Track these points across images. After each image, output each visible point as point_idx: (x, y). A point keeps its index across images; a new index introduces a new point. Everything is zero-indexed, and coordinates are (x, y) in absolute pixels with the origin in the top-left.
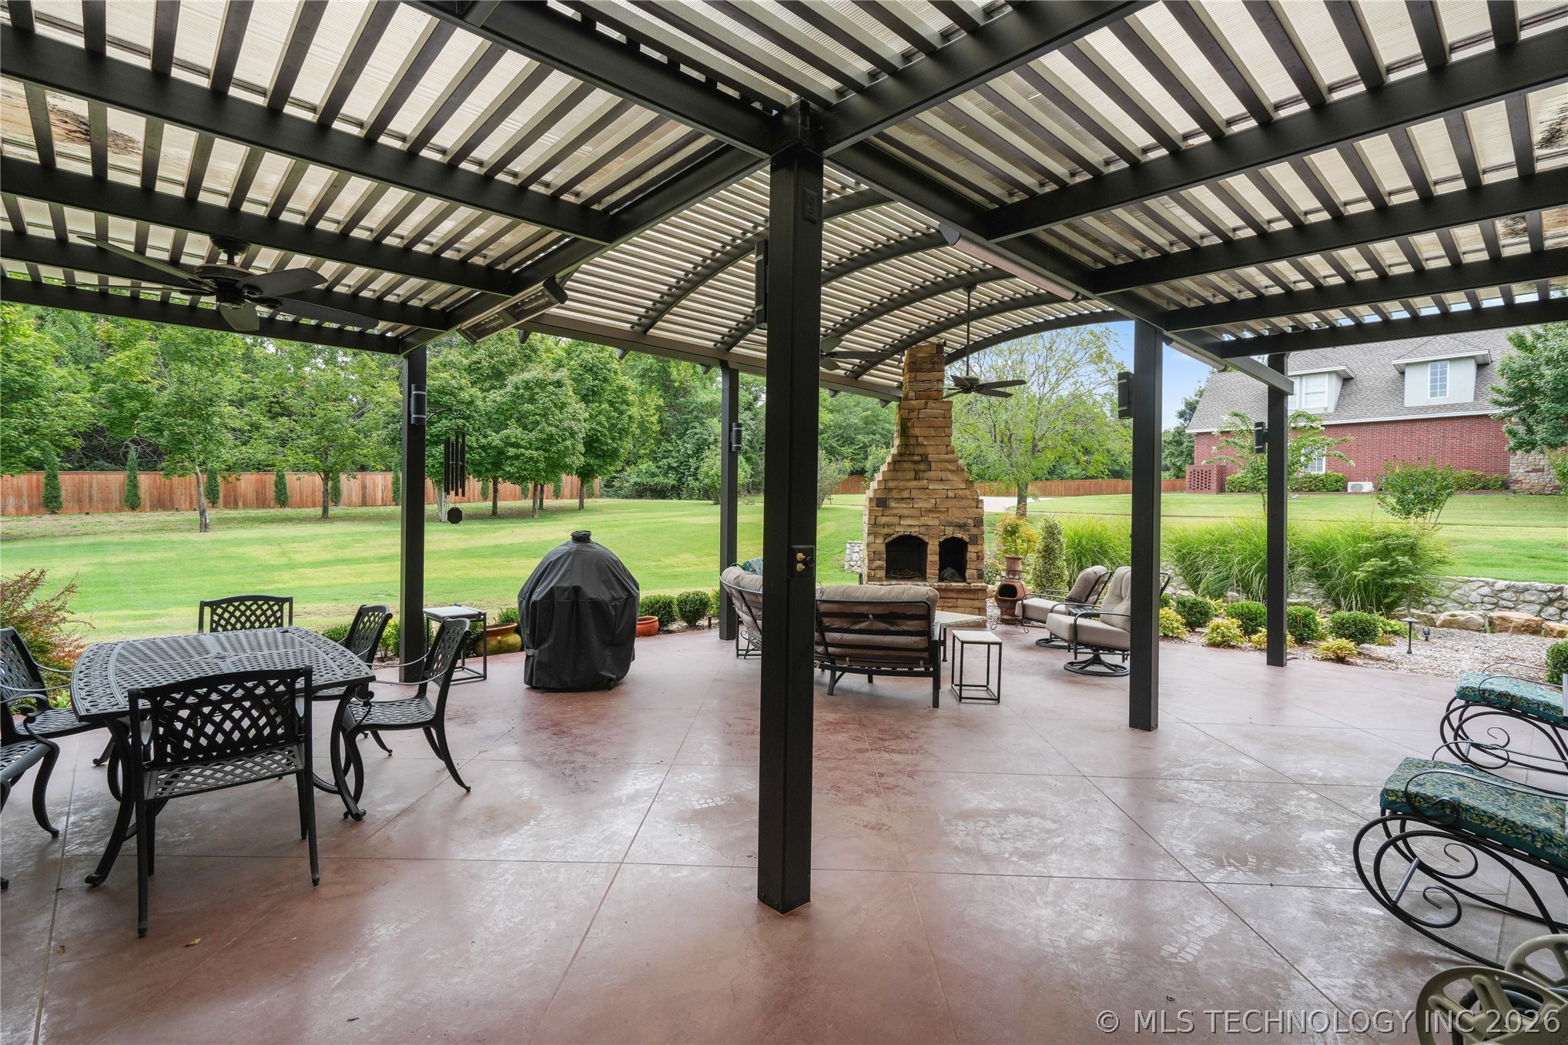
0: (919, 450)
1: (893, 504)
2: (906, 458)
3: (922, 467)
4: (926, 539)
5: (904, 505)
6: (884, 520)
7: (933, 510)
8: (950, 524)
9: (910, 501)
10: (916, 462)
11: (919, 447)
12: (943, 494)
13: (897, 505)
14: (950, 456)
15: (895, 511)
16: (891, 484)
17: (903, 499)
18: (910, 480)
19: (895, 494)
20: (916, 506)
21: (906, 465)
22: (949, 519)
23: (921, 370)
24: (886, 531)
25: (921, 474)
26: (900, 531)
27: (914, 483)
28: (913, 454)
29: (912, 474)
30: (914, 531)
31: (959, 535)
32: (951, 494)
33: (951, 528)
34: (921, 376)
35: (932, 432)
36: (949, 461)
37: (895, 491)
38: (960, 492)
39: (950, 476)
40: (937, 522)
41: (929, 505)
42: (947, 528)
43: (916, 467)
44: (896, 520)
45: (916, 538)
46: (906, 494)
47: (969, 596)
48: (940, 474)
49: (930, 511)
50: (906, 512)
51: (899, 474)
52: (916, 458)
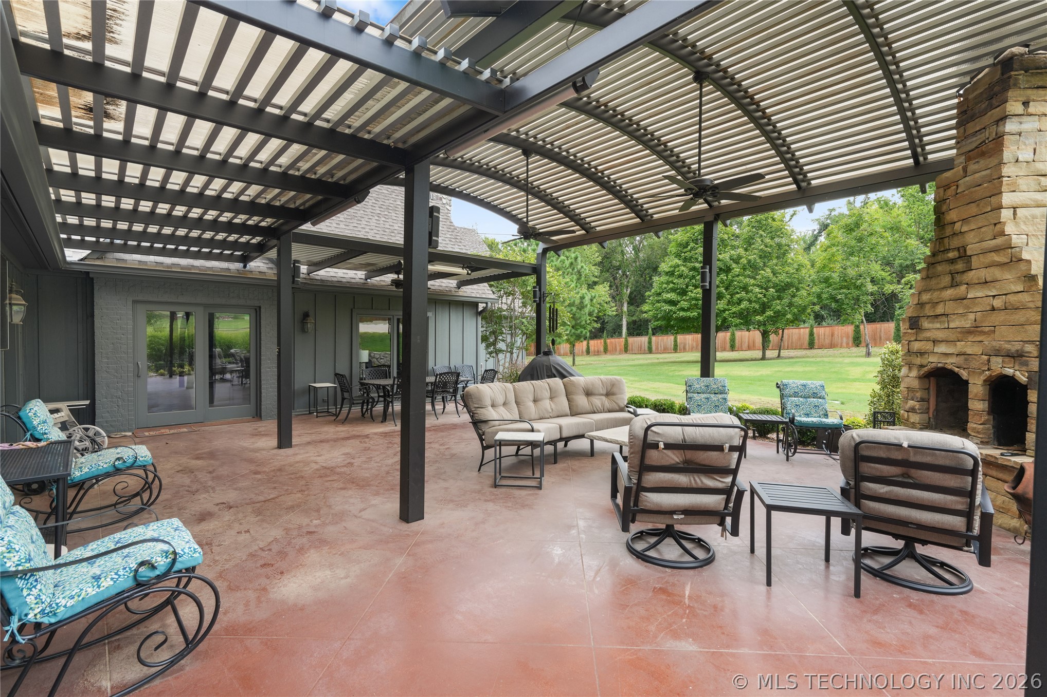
0: (955, 242)
1: (926, 324)
2: (939, 258)
3: (960, 266)
4: (964, 374)
5: (938, 326)
6: (916, 346)
7: (975, 330)
8: (997, 353)
9: (944, 318)
10: (952, 261)
11: (956, 238)
12: (985, 304)
13: (930, 326)
14: (999, 241)
15: (927, 334)
16: (925, 297)
17: (937, 316)
18: (945, 288)
19: (928, 311)
20: (952, 325)
21: (940, 268)
22: (994, 343)
23: (972, 118)
24: (918, 361)
25: (958, 278)
26: (933, 361)
27: (949, 293)
28: (948, 250)
29: (947, 280)
30: (950, 363)
31: (1009, 371)
32: (997, 303)
33: (1000, 359)
34: (972, 127)
35: (973, 210)
36: (996, 250)
37: (928, 307)
38: (1012, 298)
39: (997, 273)
40: (977, 349)
41: (967, 323)
42: (993, 359)
43: (953, 268)
44: (928, 346)
45: (951, 372)
46: (940, 310)
47: (1001, 475)
48: (983, 274)
49: (969, 332)
50: (940, 335)
51: (934, 282)
52: (951, 255)
